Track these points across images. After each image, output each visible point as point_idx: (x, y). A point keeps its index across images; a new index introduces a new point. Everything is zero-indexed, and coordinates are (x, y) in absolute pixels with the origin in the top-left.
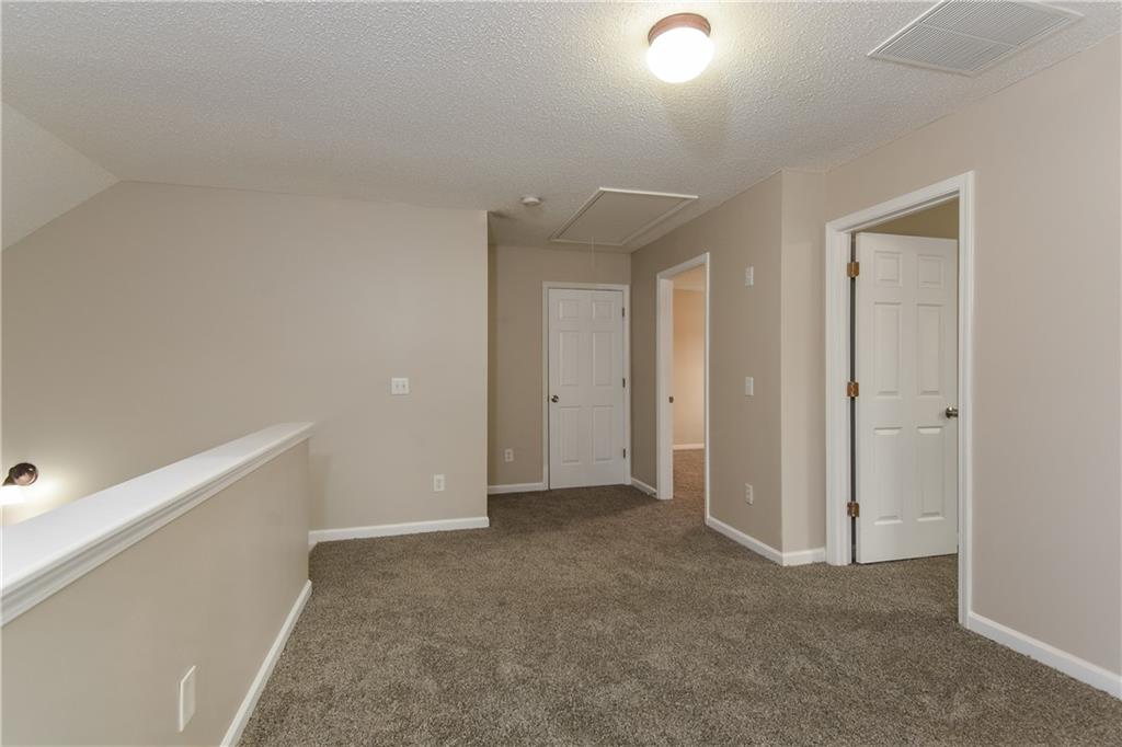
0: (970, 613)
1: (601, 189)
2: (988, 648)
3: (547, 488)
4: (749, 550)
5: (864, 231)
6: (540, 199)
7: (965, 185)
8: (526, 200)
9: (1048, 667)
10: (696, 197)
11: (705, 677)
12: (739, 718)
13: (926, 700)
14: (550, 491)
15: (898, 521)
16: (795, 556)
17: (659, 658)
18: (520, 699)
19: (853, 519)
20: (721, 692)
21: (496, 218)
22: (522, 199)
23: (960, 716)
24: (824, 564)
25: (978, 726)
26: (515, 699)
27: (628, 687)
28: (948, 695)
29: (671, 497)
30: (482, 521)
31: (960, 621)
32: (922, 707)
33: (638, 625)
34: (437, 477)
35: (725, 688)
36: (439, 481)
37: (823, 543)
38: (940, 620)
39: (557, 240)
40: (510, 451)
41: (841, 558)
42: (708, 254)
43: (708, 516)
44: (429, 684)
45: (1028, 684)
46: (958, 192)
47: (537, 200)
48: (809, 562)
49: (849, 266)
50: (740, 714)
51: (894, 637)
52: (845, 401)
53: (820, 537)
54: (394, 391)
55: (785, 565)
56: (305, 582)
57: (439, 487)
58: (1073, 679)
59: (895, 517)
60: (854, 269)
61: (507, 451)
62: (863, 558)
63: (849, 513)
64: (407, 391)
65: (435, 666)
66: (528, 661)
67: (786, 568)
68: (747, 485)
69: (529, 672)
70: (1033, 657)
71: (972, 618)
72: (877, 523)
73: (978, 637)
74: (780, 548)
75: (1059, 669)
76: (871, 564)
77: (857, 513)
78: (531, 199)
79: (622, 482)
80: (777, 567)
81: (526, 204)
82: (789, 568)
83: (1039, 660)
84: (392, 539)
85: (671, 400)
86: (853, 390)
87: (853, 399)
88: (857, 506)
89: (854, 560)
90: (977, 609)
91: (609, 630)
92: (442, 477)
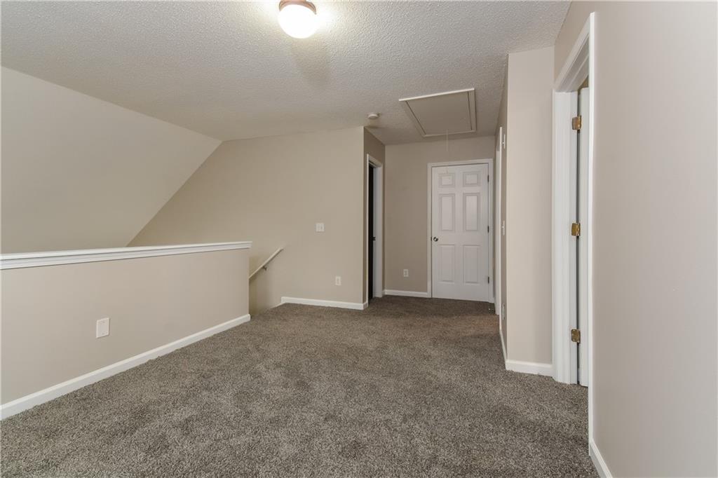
0: (591, 441)
1: (400, 100)
3: (430, 297)
6: (377, 114)
8: (370, 116)
14: (432, 298)
16: (519, 364)
19: (577, 345)
24: (551, 378)
34: (337, 278)
36: (338, 280)
37: (551, 361)
40: (407, 270)
41: (569, 379)
42: (501, 128)
47: (375, 115)
48: (535, 373)
49: (574, 120)
52: (568, 239)
54: (317, 230)
55: (507, 368)
57: (338, 283)
60: (578, 123)
61: (404, 270)
63: (573, 338)
64: (323, 230)
71: (591, 446)
77: (580, 340)
78: (373, 115)
79: (487, 301)
81: (370, 118)
86: (578, 230)
87: (577, 238)
88: (579, 333)
89: (578, 382)
92: (339, 278)
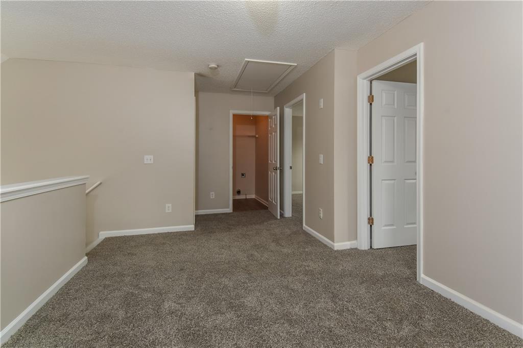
0: (422, 275)
1: (246, 59)
2: (430, 294)
3: (231, 212)
4: (320, 242)
5: (375, 79)
6: (218, 66)
7: (419, 50)
9: (459, 305)
10: (296, 64)
11: (272, 310)
12: (281, 334)
13: (388, 324)
15: (395, 227)
16: (340, 245)
17: (250, 301)
18: (165, 323)
19: (371, 226)
20: (277, 319)
21: (199, 77)
22: (209, 65)
23: (404, 334)
24: (356, 249)
25: (413, 340)
26: (163, 323)
27: (228, 316)
28: (401, 321)
29: (291, 216)
30: (191, 227)
31: (418, 280)
32: (385, 329)
33: (247, 281)
34: (167, 205)
35: (279, 317)
36: (169, 207)
37: (356, 239)
38: (407, 279)
39: (235, 89)
40: (213, 193)
41: (364, 246)
42: (304, 94)
43: (304, 225)
44: (121, 314)
45: (447, 316)
46: (416, 55)
47: (217, 67)
48: (349, 248)
49: (369, 97)
50: (283, 332)
51: (381, 288)
52: (367, 165)
53: (354, 235)
54: (145, 163)
55: (335, 249)
56: (82, 257)
57: (169, 210)
58: (471, 312)
59: (392, 225)
60: (371, 99)
61: (211, 193)
62: (375, 246)
63: (369, 223)
64: (152, 162)
65: (129, 304)
66: (181, 301)
67: (335, 251)
68: (320, 209)
69: (178, 307)
70: (452, 300)
71: (423, 278)
72: (383, 228)
73: (426, 288)
74: (333, 241)
75: (465, 307)
76: (380, 249)
77: (373, 223)
78: (213, 65)
80: (331, 250)
81: (210, 68)
82: (337, 251)
83: (455, 302)
84: (142, 236)
85: (291, 168)
86: (371, 160)
87: (371, 165)
88: (373, 219)
89: (371, 247)
90: (426, 274)
91: (231, 284)
92: (170, 205)
